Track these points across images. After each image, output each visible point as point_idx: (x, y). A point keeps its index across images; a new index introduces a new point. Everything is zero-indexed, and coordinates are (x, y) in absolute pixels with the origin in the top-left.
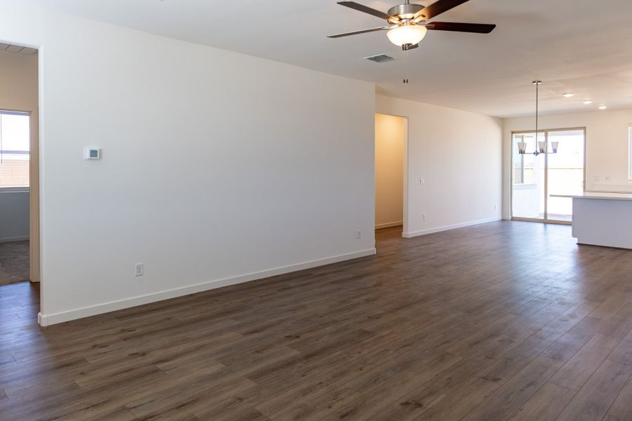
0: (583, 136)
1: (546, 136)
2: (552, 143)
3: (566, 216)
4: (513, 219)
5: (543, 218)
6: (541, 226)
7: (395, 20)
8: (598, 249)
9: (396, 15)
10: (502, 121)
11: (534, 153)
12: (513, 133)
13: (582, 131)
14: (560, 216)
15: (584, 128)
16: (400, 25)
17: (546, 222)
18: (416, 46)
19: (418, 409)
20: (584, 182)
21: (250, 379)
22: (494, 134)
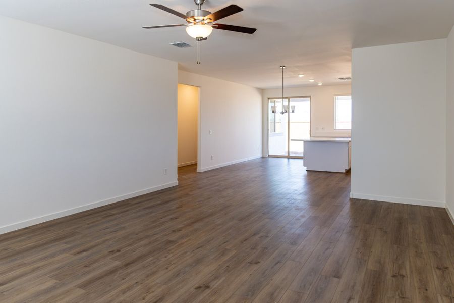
0: (309, 102)
1: (289, 101)
2: (292, 106)
3: (301, 153)
4: (269, 156)
5: (287, 155)
6: (286, 159)
7: (191, 20)
8: (317, 173)
9: (192, 17)
10: (262, 91)
11: (281, 113)
12: (269, 99)
13: (309, 99)
14: (297, 153)
15: (310, 97)
16: (195, 24)
17: (289, 157)
18: (206, 39)
19: (207, 290)
20: (310, 131)
21: (80, 288)
22: (257, 100)
